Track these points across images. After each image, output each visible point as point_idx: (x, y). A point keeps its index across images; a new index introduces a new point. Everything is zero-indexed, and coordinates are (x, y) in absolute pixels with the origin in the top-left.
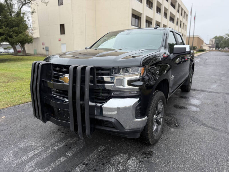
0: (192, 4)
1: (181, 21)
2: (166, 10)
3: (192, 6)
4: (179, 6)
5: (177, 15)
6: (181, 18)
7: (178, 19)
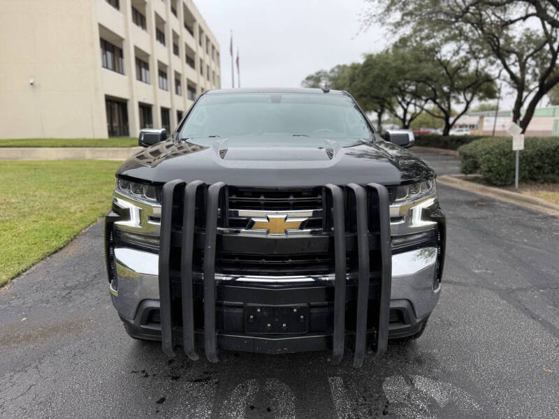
0: (231, 31)
1: (208, 67)
2: (176, 36)
3: (232, 34)
4: (201, 31)
5: (200, 53)
6: (208, 60)
7: (201, 61)
